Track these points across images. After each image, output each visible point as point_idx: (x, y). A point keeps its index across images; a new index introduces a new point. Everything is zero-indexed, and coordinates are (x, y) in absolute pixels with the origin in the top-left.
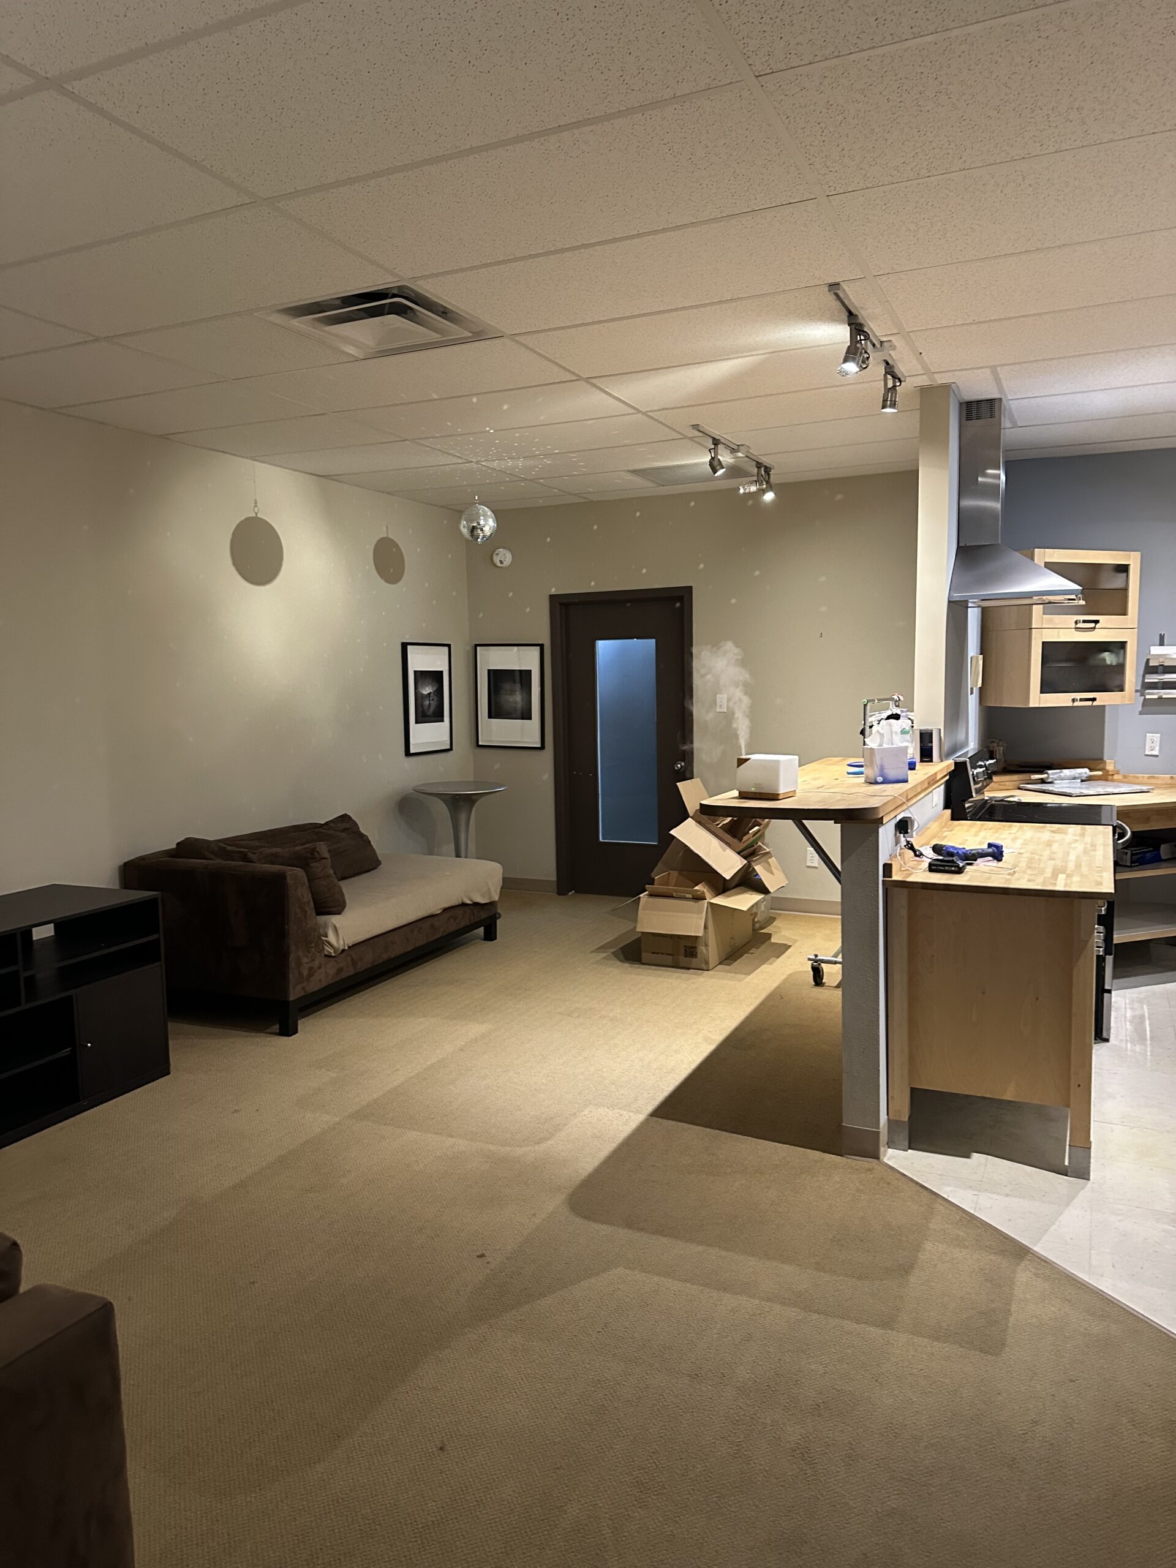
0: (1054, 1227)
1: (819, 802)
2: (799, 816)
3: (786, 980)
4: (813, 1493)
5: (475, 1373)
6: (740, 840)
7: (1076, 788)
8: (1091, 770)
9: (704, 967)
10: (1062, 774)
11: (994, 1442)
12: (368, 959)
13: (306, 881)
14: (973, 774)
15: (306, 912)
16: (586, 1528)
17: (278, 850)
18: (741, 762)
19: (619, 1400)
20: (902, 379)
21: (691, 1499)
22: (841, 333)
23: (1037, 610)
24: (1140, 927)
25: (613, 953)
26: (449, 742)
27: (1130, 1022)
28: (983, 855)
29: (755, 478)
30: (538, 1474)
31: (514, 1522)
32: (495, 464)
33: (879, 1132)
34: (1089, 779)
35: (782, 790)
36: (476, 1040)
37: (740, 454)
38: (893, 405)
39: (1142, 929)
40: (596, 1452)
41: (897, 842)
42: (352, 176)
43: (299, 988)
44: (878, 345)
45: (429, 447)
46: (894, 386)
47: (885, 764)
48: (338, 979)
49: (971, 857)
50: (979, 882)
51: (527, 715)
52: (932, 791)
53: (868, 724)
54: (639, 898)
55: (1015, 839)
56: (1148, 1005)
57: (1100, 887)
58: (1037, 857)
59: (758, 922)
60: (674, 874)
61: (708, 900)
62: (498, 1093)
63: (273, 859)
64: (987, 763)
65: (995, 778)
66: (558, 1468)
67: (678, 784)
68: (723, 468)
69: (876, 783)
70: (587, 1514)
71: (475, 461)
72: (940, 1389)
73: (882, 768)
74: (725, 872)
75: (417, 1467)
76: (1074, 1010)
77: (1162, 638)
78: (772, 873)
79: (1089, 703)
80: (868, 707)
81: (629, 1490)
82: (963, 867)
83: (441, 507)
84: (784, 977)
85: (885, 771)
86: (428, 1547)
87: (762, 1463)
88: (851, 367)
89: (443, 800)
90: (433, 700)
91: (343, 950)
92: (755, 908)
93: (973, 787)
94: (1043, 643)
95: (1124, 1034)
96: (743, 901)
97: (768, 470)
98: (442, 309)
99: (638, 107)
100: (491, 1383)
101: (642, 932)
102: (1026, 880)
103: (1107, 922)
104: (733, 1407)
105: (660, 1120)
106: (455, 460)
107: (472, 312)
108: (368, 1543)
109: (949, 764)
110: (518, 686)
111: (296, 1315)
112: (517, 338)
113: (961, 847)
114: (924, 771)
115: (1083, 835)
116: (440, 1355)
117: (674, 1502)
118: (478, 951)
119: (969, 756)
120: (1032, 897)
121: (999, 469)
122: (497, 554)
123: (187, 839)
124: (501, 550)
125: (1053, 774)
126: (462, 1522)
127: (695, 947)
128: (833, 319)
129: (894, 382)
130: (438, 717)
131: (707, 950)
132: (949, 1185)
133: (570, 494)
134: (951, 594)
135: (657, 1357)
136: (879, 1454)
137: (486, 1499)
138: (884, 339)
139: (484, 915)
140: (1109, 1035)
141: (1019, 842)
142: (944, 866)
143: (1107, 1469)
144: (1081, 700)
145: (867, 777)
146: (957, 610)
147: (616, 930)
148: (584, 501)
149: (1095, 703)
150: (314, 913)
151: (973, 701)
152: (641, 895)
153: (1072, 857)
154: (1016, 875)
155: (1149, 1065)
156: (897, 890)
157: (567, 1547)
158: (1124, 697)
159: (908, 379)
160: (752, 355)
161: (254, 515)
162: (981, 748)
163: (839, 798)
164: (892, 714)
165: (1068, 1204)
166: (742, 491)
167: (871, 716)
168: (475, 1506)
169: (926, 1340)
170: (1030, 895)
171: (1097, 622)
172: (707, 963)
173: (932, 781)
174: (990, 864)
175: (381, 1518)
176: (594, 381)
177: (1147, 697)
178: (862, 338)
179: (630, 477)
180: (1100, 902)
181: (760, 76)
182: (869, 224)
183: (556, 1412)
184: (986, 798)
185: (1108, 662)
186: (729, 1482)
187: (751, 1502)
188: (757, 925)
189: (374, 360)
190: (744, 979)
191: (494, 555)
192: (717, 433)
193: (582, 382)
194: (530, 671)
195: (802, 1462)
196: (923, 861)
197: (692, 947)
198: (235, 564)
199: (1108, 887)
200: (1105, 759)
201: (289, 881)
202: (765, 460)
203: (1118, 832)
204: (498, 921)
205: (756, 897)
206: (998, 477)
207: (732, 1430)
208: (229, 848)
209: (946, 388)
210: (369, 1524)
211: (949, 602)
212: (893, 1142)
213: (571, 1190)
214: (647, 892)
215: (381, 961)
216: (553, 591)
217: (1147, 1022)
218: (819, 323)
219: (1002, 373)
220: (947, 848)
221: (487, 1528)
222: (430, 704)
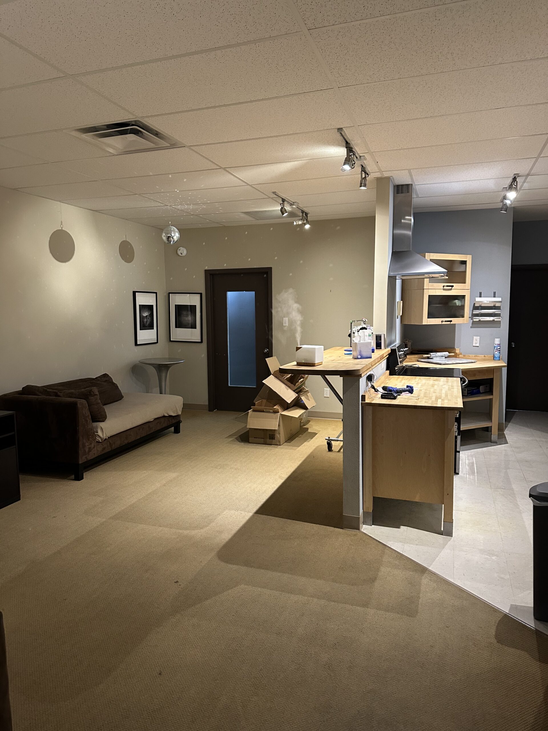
0: (437, 558)
1: (334, 367)
2: (323, 373)
3: (315, 449)
4: (334, 685)
5: (175, 637)
6: (295, 385)
7: (443, 361)
8: (449, 353)
9: (278, 444)
10: (437, 355)
11: (415, 656)
12: (118, 443)
13: (87, 406)
14: (399, 354)
15: (87, 421)
16: (230, 707)
17: (73, 391)
18: (298, 349)
19: (244, 647)
20: (369, 174)
21: (279, 690)
22: (342, 152)
23: (426, 281)
24: (471, 423)
25: (236, 438)
26: (156, 339)
27: (468, 466)
28: (404, 391)
29: (301, 218)
30: (207, 684)
31: (196, 707)
32: (179, 207)
33: (359, 518)
34: (449, 357)
35: (316, 362)
36: (171, 481)
37: (294, 206)
38: (365, 186)
39: (473, 424)
40: (234, 671)
41: (367, 385)
42: (114, 66)
43: (84, 457)
44: (359, 158)
45: (147, 198)
46: (365, 177)
47: (362, 350)
48: (103, 453)
49: (400, 392)
50: (403, 403)
51: (194, 327)
52: (381, 362)
53: (352, 332)
54: (248, 412)
55: (418, 384)
56: (475, 458)
57: (457, 405)
58: (428, 392)
59: (302, 423)
60: (265, 401)
61: (280, 413)
62: (182, 505)
63: (70, 395)
64: (405, 350)
65: (408, 356)
66: (216, 680)
67: (266, 359)
68: (287, 212)
69: (358, 358)
70: (230, 701)
71: (169, 205)
72: (390, 634)
73: (360, 352)
74: (288, 400)
75: (148, 683)
76: (445, 460)
77: (480, 293)
78: (309, 400)
79: (449, 323)
80: (353, 324)
81: (249, 688)
82: (396, 396)
83: (152, 226)
84: (314, 448)
85: (361, 353)
86: (155, 721)
87: (311, 672)
88: (347, 167)
89: (154, 367)
90: (148, 319)
91: (106, 439)
92: (301, 416)
93: (399, 360)
94: (429, 295)
95: (465, 471)
96: (296, 413)
97: (306, 214)
98: (156, 133)
99: (253, 40)
100: (183, 642)
101: (250, 428)
102: (424, 402)
103: (458, 420)
104: (297, 647)
105: (260, 515)
106: (159, 204)
107: (170, 134)
108: (126, 721)
109: (388, 350)
110: (189, 313)
111: (87, 614)
112: (192, 148)
113: (395, 387)
114: (378, 353)
115: (447, 382)
116: (158, 630)
117: (271, 692)
118: (171, 438)
119: (397, 346)
120: (427, 410)
121: (411, 217)
122: (179, 250)
123: (27, 386)
124: (181, 248)
125: (433, 354)
126: (171, 708)
127: (274, 435)
128: (339, 145)
129: (365, 175)
130: (151, 327)
131: (280, 436)
132: (391, 541)
133: (214, 222)
134: (390, 273)
135: (261, 625)
136: (363, 665)
137: (182, 696)
138: (361, 155)
139: (174, 421)
140: (459, 472)
141: (420, 385)
142: (388, 396)
143: (464, 666)
144: (445, 321)
145: (353, 356)
146: (392, 280)
147: (237, 427)
148: (222, 226)
149: (451, 323)
150: (91, 421)
151: (398, 321)
152: (249, 411)
153: (444, 392)
154: (420, 400)
155: (476, 484)
156: (367, 407)
157: (221, 717)
158: (464, 320)
159: (371, 174)
160: (301, 160)
161: (61, 229)
162: (401, 343)
163: (342, 365)
164: (363, 327)
165: (443, 548)
166: (295, 223)
167: (354, 328)
168: (177, 700)
169: (383, 612)
170: (426, 409)
171: (452, 286)
172: (279, 442)
173: (382, 358)
174: (408, 395)
175: (132, 709)
176: (227, 169)
177: (474, 320)
178: (352, 154)
179: (243, 215)
180: (456, 412)
181: (310, 29)
182: (357, 101)
183: (214, 654)
184: (404, 365)
185: (457, 305)
186: (296, 682)
187: (306, 690)
188: (302, 424)
189: (123, 156)
190: (296, 449)
191: (178, 250)
192: (284, 196)
193: (222, 169)
194: (196, 306)
195: (329, 670)
196: (378, 394)
197: (272, 435)
198: (51, 252)
199: (460, 405)
200: (455, 348)
201: (79, 406)
202: (306, 210)
203: (463, 380)
204: (181, 424)
205: (302, 411)
206: (410, 220)
207: (296, 657)
208: (48, 390)
209: (388, 179)
210: (126, 712)
211: (389, 276)
212: (366, 522)
213: (218, 549)
214: (252, 410)
215: (124, 444)
216: (206, 268)
217: (475, 465)
218: (332, 146)
219: (413, 172)
220: (389, 388)
221: (183, 710)
222: (147, 321)
